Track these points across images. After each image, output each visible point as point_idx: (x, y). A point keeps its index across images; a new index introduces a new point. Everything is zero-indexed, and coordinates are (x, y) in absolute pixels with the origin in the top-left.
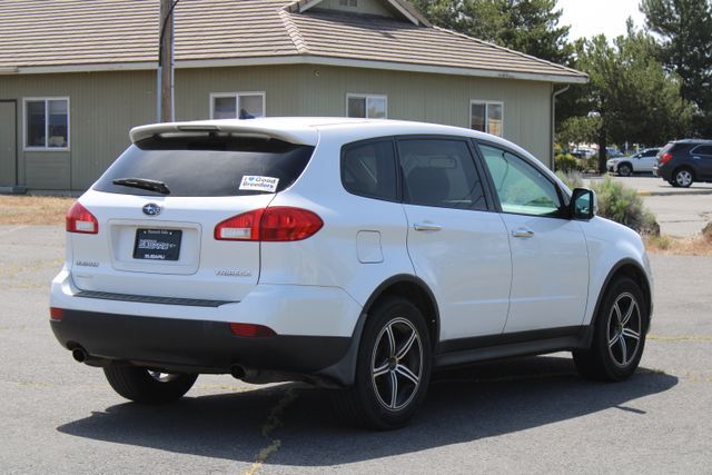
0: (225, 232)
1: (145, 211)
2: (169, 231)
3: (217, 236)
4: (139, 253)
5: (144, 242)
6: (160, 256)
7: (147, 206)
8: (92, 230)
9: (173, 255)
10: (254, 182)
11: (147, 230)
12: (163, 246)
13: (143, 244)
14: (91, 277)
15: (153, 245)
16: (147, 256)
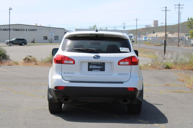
0: (121, 63)
1: (94, 57)
2: (101, 63)
3: (119, 64)
4: (90, 70)
5: (92, 66)
6: (99, 70)
7: (95, 56)
8: (73, 63)
9: (103, 69)
10: (123, 49)
11: (92, 63)
12: (99, 67)
13: (91, 67)
14: (71, 77)
15: (95, 67)
16: (93, 70)
